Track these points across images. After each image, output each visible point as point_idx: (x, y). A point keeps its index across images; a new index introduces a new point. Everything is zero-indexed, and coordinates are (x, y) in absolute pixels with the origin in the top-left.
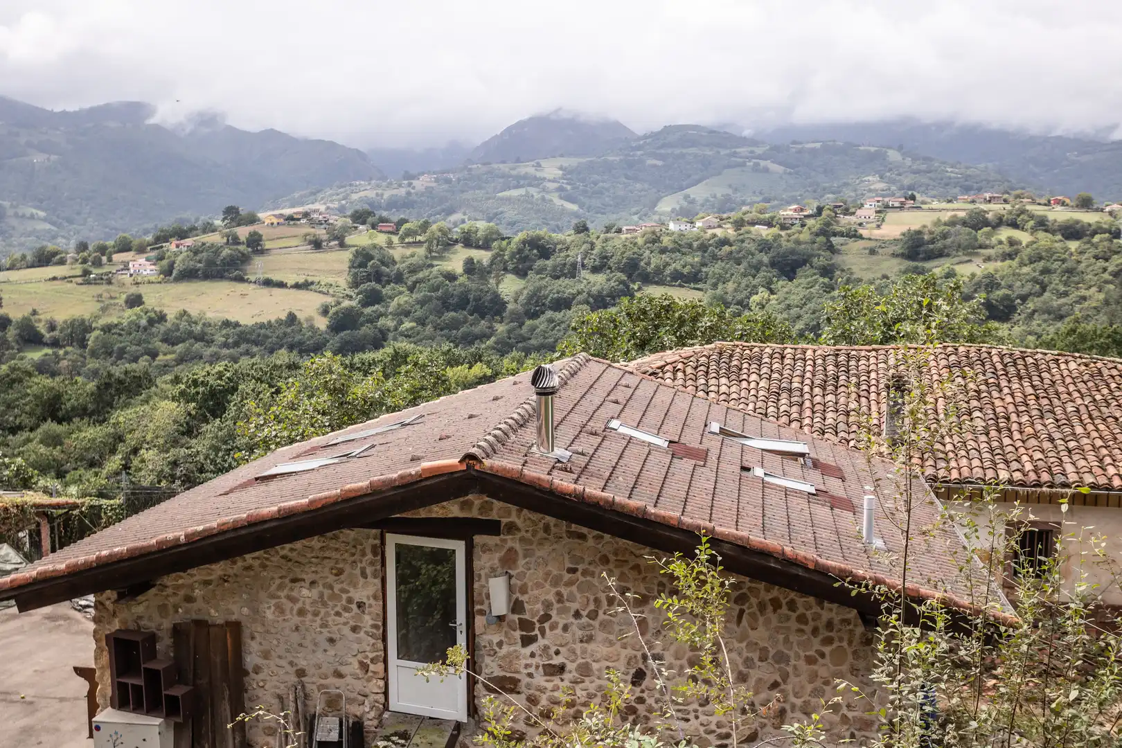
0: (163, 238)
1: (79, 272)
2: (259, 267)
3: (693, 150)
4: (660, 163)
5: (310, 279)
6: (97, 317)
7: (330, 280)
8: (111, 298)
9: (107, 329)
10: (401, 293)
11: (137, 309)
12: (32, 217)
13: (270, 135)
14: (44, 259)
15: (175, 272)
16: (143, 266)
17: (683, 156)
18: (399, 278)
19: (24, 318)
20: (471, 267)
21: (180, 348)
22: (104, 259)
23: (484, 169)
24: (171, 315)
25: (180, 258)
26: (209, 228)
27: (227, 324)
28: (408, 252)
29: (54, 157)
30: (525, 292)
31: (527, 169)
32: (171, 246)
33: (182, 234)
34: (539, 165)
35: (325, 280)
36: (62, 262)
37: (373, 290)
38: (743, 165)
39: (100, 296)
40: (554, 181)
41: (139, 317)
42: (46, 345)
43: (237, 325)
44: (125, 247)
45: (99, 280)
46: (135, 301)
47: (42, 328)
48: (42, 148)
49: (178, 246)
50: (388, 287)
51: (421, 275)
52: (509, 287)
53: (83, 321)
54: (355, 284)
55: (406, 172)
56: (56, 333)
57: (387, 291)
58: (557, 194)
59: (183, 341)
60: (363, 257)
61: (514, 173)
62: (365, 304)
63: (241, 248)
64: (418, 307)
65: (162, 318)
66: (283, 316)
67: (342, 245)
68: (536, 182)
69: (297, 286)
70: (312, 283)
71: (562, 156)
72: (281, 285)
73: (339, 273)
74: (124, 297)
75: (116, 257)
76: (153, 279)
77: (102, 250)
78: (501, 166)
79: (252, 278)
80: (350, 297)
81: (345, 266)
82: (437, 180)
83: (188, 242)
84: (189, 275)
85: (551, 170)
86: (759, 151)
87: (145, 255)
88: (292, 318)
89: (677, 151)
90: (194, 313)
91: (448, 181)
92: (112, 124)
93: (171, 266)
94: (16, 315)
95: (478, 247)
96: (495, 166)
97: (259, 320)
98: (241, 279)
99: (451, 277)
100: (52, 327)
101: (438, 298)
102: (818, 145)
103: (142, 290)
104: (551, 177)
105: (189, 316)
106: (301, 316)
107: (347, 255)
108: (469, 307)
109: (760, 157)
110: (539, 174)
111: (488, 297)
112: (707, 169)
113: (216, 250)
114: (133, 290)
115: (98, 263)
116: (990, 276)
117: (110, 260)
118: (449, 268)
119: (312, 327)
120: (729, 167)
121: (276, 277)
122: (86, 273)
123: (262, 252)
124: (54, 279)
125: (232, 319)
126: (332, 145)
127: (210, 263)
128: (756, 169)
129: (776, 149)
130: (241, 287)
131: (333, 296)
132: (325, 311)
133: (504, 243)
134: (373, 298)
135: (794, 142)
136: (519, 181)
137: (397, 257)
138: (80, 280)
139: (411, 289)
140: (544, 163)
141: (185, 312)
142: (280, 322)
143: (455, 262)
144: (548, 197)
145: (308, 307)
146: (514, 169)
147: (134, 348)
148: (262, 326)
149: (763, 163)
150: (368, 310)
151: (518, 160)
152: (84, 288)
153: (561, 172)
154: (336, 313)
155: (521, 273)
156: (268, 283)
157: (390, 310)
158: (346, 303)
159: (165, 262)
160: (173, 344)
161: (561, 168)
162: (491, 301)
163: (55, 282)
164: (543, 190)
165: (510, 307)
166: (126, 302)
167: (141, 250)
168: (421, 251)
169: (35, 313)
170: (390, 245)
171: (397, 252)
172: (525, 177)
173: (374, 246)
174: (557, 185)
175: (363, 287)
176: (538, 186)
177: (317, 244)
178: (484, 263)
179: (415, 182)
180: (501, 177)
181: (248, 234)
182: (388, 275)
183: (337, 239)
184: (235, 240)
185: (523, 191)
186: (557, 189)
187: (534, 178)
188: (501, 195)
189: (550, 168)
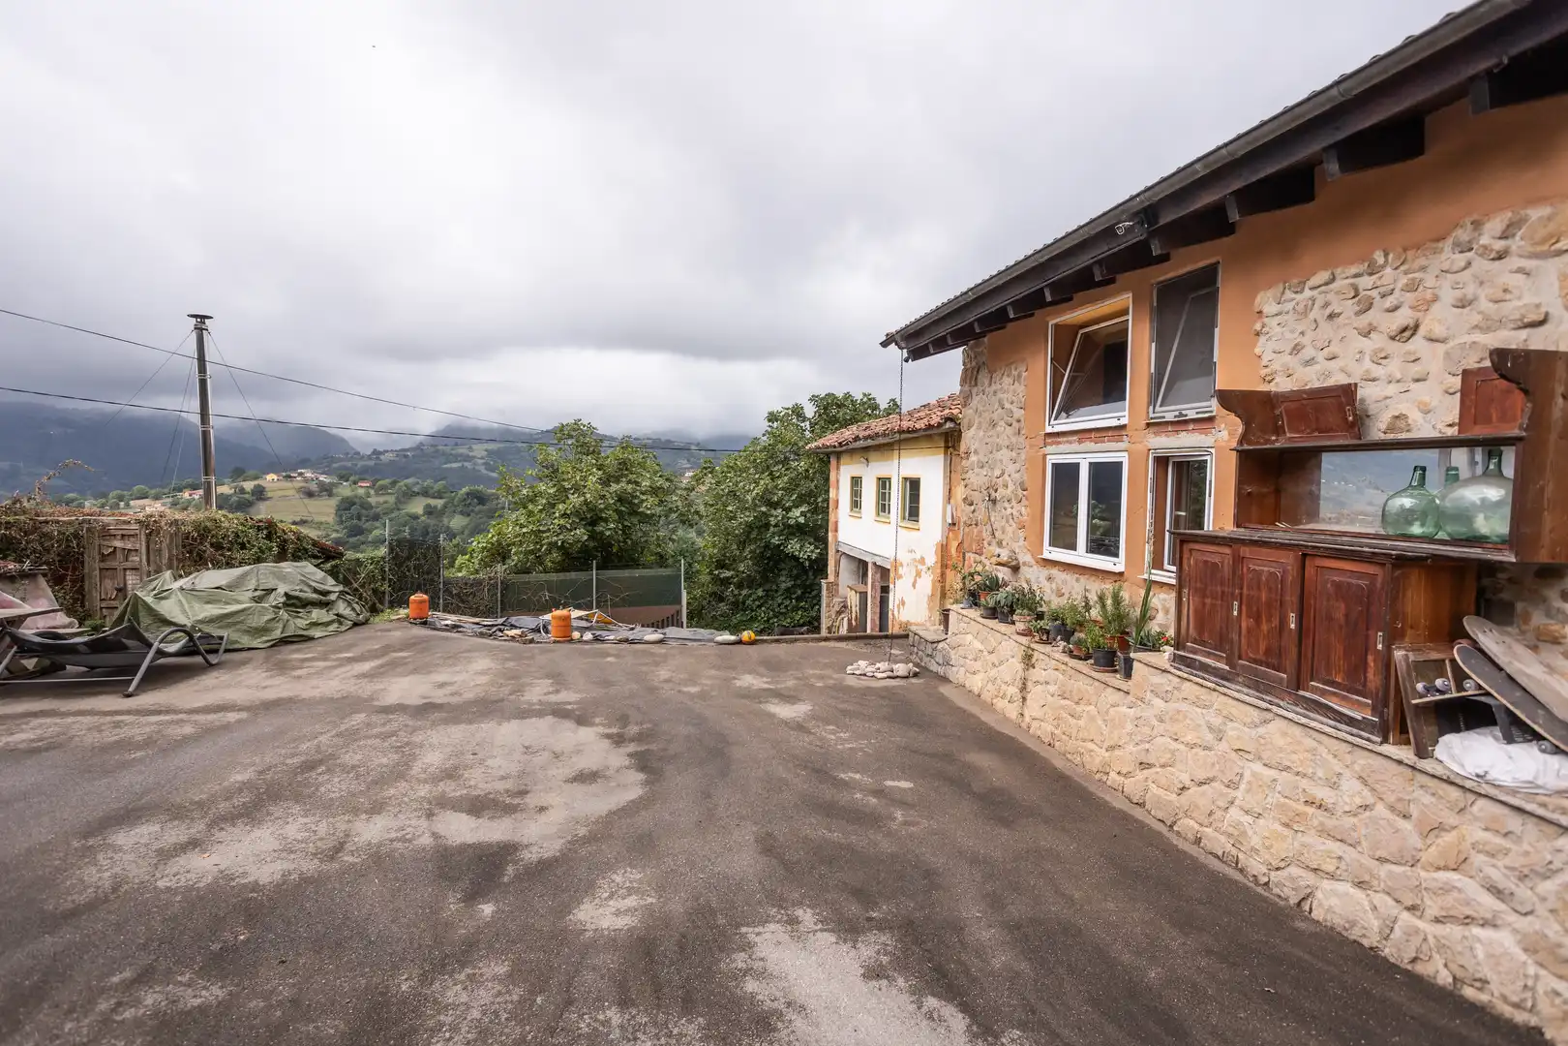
0: (176, 490)
2: (262, 510)
5: (304, 518)
7: (322, 519)
10: (376, 528)
18: (376, 518)
20: (430, 511)
22: (121, 505)
23: (432, 449)
25: (193, 504)
28: (381, 499)
30: (470, 526)
31: (462, 450)
32: (185, 496)
33: (194, 488)
34: (470, 448)
35: (318, 519)
37: (356, 526)
40: (482, 458)
44: (140, 496)
49: (190, 495)
52: (457, 522)
54: (341, 522)
55: (375, 450)
57: (367, 525)
58: (483, 467)
60: (347, 505)
61: (453, 452)
62: (349, 536)
63: (247, 496)
67: (330, 495)
68: (468, 458)
70: (306, 522)
73: (328, 514)
78: (445, 448)
80: (337, 531)
81: (333, 510)
82: (397, 456)
87: (162, 501)
95: (434, 498)
96: (440, 448)
99: (415, 517)
102: (650, 441)
104: (479, 456)
107: (333, 502)
110: (471, 454)
111: (442, 529)
113: (226, 499)
118: (413, 511)
123: (265, 500)
131: (322, 530)
133: (453, 494)
134: (357, 531)
136: (456, 458)
137: (374, 504)
140: (474, 447)
143: (417, 507)
144: (477, 468)
146: (452, 449)
150: (352, 540)
151: (455, 444)
153: (486, 453)
155: (465, 514)
157: (370, 539)
158: (333, 534)
159: (179, 507)
161: (486, 450)
164: (475, 464)
167: (156, 498)
168: (391, 499)
170: (368, 495)
171: (373, 500)
172: (461, 455)
173: (356, 496)
174: (483, 461)
175: (348, 524)
176: (470, 461)
177: (310, 494)
178: (439, 506)
179: (382, 457)
180: (444, 454)
181: (252, 487)
182: (367, 516)
183: (326, 490)
184: (242, 491)
185: (460, 465)
186: (484, 464)
187: (468, 456)
188: (445, 466)
189: (479, 450)
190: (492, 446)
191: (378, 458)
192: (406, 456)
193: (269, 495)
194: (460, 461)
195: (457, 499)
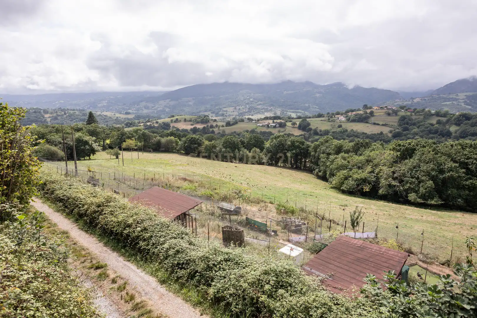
0: (347, 112)
1: (327, 119)
2: (372, 120)
5: (387, 123)
6: (331, 129)
7: (393, 124)
8: (334, 125)
9: (333, 132)
10: (415, 128)
11: (341, 128)
13: (373, 89)
14: (320, 116)
15: (350, 120)
16: (342, 118)
18: (414, 124)
19: (315, 129)
20: (439, 122)
21: (351, 138)
22: (333, 116)
23: (438, 96)
24: (349, 130)
25: (352, 117)
26: (359, 110)
27: (363, 133)
28: (417, 117)
29: (321, 95)
30: (460, 130)
31: (454, 96)
32: (350, 114)
33: (352, 111)
35: (391, 124)
36: (324, 117)
37: (406, 127)
39: (332, 125)
40: (463, 99)
41: (341, 130)
42: (319, 135)
43: (366, 134)
44: (338, 114)
45: (332, 121)
46: (340, 126)
47: (318, 131)
48: (319, 93)
50: (411, 126)
51: (421, 124)
52: (453, 129)
53: (328, 130)
54: (400, 125)
56: (321, 133)
57: (411, 127)
59: (352, 137)
60: (403, 118)
61: (448, 97)
62: (404, 131)
63: (368, 115)
64: (420, 133)
65: (347, 131)
66: (379, 132)
67: (396, 115)
68: (456, 100)
69: (383, 125)
70: (387, 124)
71: (466, 92)
72: (378, 124)
73: (395, 122)
74: (337, 125)
75: (336, 116)
76: (344, 121)
77: (333, 114)
78: (444, 95)
79: (370, 122)
80: (398, 129)
81: (397, 121)
82: (421, 99)
83: (354, 113)
84: (354, 121)
85: (462, 96)
87: (343, 116)
88: (382, 133)
90: (355, 130)
92: (335, 87)
93: (349, 119)
94: (313, 128)
95: (441, 117)
96: (441, 96)
97: (372, 133)
98: (367, 122)
99: (432, 125)
100: (321, 131)
101: (427, 130)
103: (342, 124)
105: (354, 131)
106: (384, 133)
107: (398, 118)
108: (438, 133)
110: (457, 98)
111: (446, 131)
113: (361, 115)
114: (340, 124)
115: (332, 117)
117: (335, 117)
118: (431, 122)
119: (387, 136)
121: (377, 122)
122: (329, 119)
123: (373, 116)
124: (322, 120)
125: (365, 132)
126: (389, 91)
127: (360, 118)
130: (367, 125)
131: (393, 128)
132: (391, 132)
133: (452, 116)
134: (406, 129)
137: (414, 119)
138: (327, 121)
139: (418, 127)
140: (459, 94)
141: (353, 130)
142: (378, 134)
145: (386, 130)
146: (448, 96)
147: (340, 137)
148: (373, 134)
150: (405, 132)
151: (450, 94)
152: (328, 123)
153: (465, 97)
154: (395, 133)
155: (458, 124)
156: (375, 124)
157: (411, 133)
158: (397, 130)
159: (348, 118)
160: (349, 137)
162: (447, 132)
163: (321, 121)
164: (458, 102)
165: (453, 134)
166: (338, 126)
167: (342, 114)
169: (317, 128)
170: (411, 115)
171: (414, 117)
172: (452, 98)
173: (407, 115)
174: (464, 101)
175: (403, 126)
176: (456, 101)
177: (389, 114)
178: (444, 121)
179: (414, 100)
180: (443, 98)
181: (370, 111)
182: (411, 123)
183: (395, 113)
184: (366, 113)
185: (451, 102)
186: (463, 102)
187: (456, 99)
188: (443, 103)
190: (468, 94)
192: (425, 100)
193: (375, 114)
194: (451, 101)
195: (453, 118)
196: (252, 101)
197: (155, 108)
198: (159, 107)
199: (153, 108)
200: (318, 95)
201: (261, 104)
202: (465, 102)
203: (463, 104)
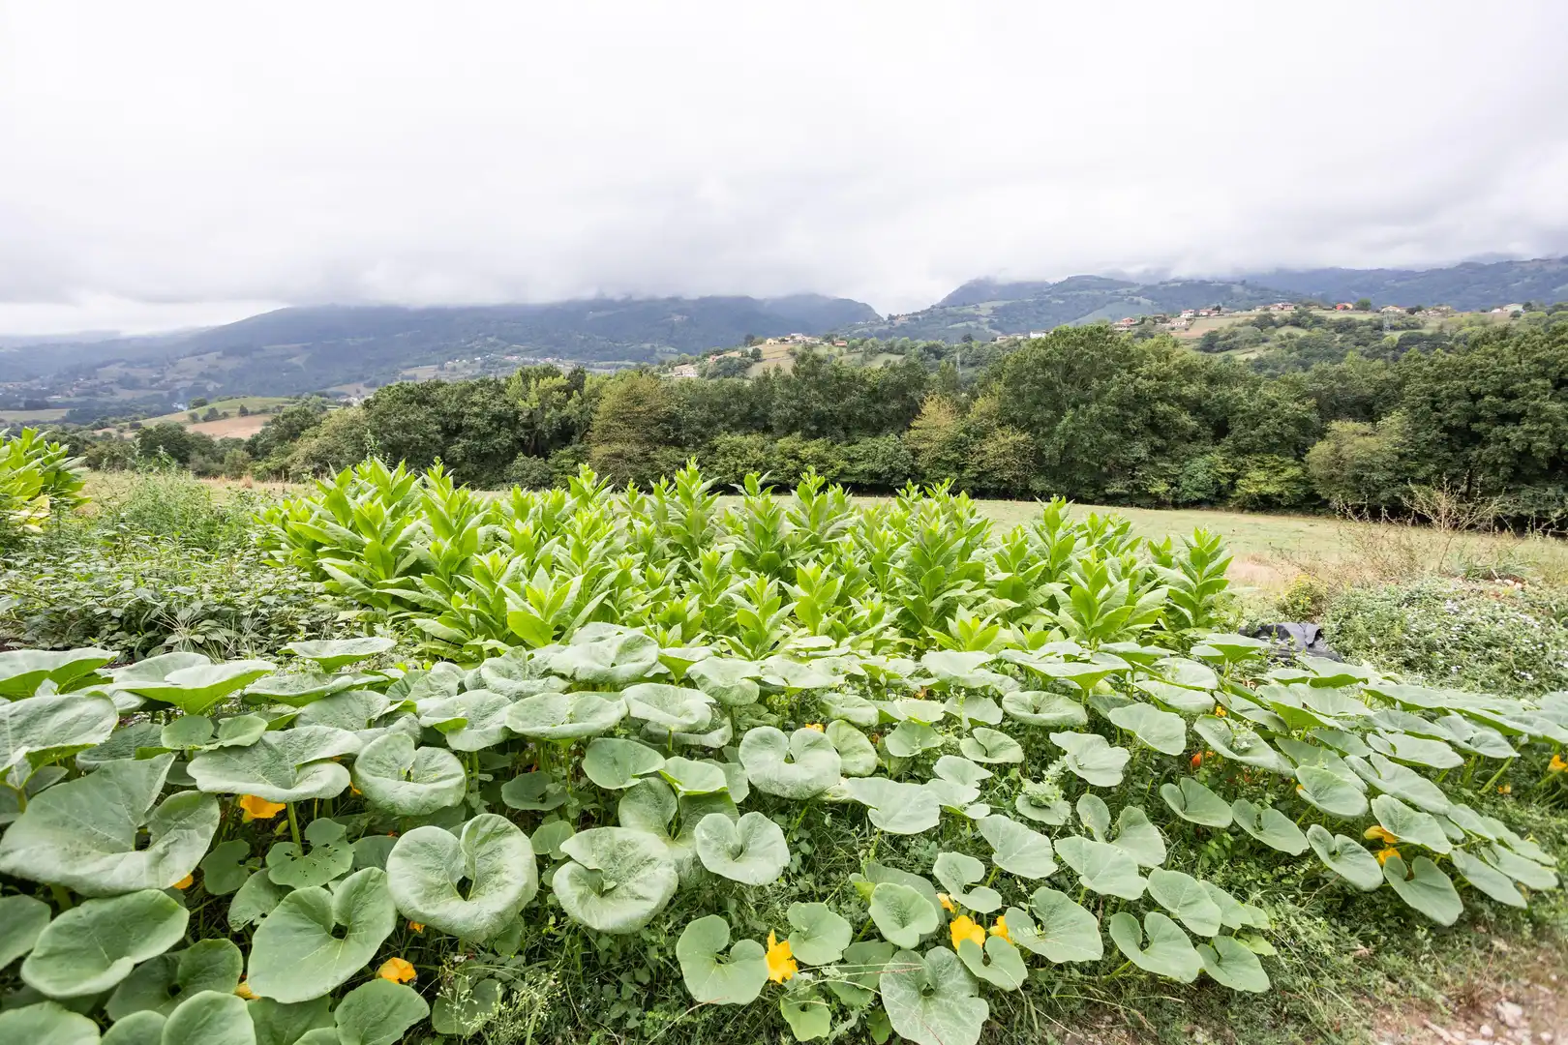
3: (1086, 292)
4: (1061, 302)
12: (670, 352)
17: (1078, 296)
23: (941, 311)
29: (685, 317)
31: (970, 310)
34: (978, 307)
38: (1122, 300)
40: (988, 316)
55: (891, 315)
58: (986, 325)
61: (961, 313)
68: (974, 318)
71: (993, 302)
82: (911, 320)
86: (1134, 290)
89: (1074, 293)
91: (917, 319)
96: (948, 309)
104: (985, 314)
109: (1134, 295)
110: (977, 313)
112: (1095, 304)
116: (1259, 360)
120: (1111, 302)
128: (1131, 302)
129: (1147, 288)
135: (1162, 283)
136: (963, 318)
140: (981, 305)
144: (981, 326)
146: (961, 309)
149: (1136, 299)
151: (964, 305)
153: (993, 311)
164: (979, 323)
172: (968, 314)
174: (987, 319)
176: (975, 320)
179: (896, 321)
180: (952, 315)
185: (964, 324)
187: (974, 315)
188: (950, 326)
189: (985, 309)
190: (1000, 303)
191: (892, 323)
194: (965, 321)
196: (494, 345)
197: (163, 382)
198: (178, 380)
199: (155, 385)
200: (677, 318)
201: (518, 352)
202: (991, 322)
203: (986, 328)
